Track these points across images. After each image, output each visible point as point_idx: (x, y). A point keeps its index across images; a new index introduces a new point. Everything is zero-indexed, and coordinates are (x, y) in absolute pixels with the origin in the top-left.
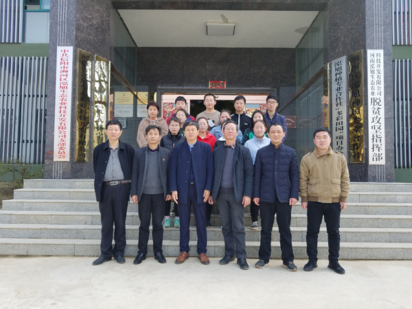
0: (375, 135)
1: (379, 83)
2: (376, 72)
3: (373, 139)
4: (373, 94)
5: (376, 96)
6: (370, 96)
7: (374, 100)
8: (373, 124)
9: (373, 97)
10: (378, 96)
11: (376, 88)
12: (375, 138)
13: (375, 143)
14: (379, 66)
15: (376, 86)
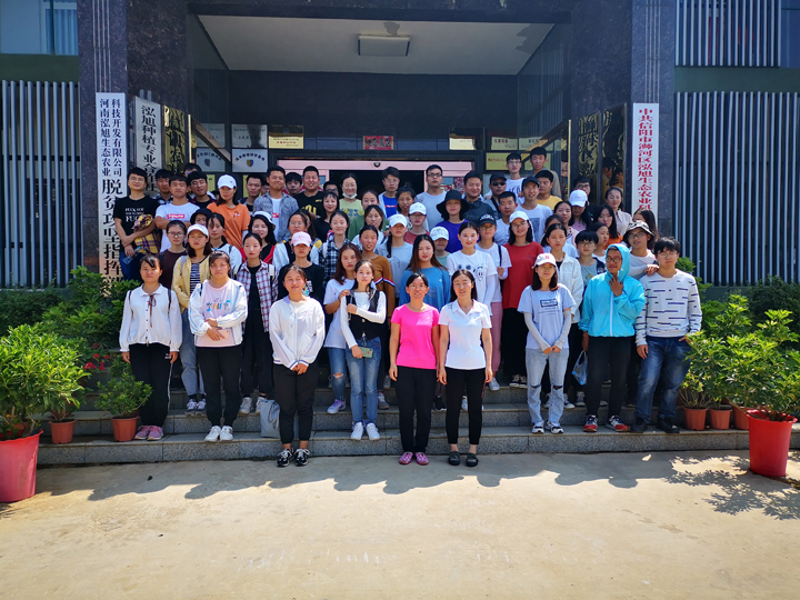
0: (111, 245)
1: (117, 153)
2: (112, 133)
3: (107, 253)
4: (106, 172)
5: (112, 177)
6: (101, 177)
7: (109, 185)
8: (107, 227)
9: (106, 178)
10: (116, 177)
11: (112, 163)
12: (111, 250)
13: (110, 259)
14: (117, 122)
15: (112, 159)
